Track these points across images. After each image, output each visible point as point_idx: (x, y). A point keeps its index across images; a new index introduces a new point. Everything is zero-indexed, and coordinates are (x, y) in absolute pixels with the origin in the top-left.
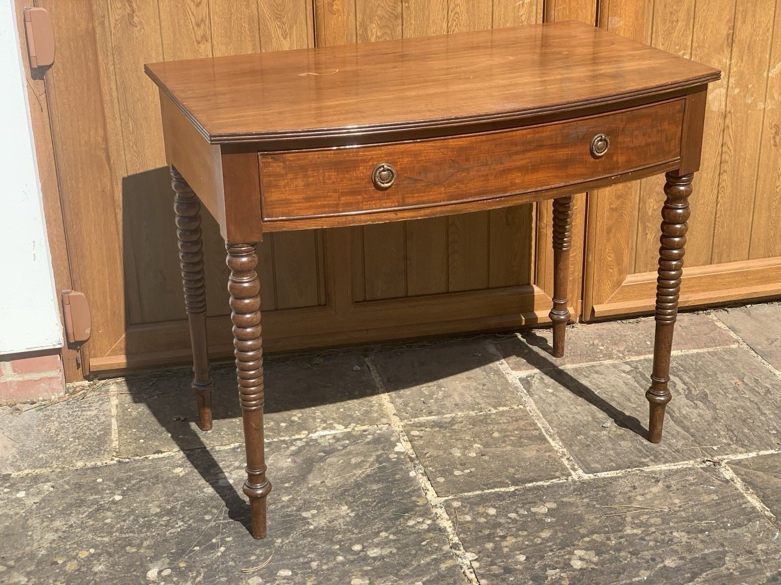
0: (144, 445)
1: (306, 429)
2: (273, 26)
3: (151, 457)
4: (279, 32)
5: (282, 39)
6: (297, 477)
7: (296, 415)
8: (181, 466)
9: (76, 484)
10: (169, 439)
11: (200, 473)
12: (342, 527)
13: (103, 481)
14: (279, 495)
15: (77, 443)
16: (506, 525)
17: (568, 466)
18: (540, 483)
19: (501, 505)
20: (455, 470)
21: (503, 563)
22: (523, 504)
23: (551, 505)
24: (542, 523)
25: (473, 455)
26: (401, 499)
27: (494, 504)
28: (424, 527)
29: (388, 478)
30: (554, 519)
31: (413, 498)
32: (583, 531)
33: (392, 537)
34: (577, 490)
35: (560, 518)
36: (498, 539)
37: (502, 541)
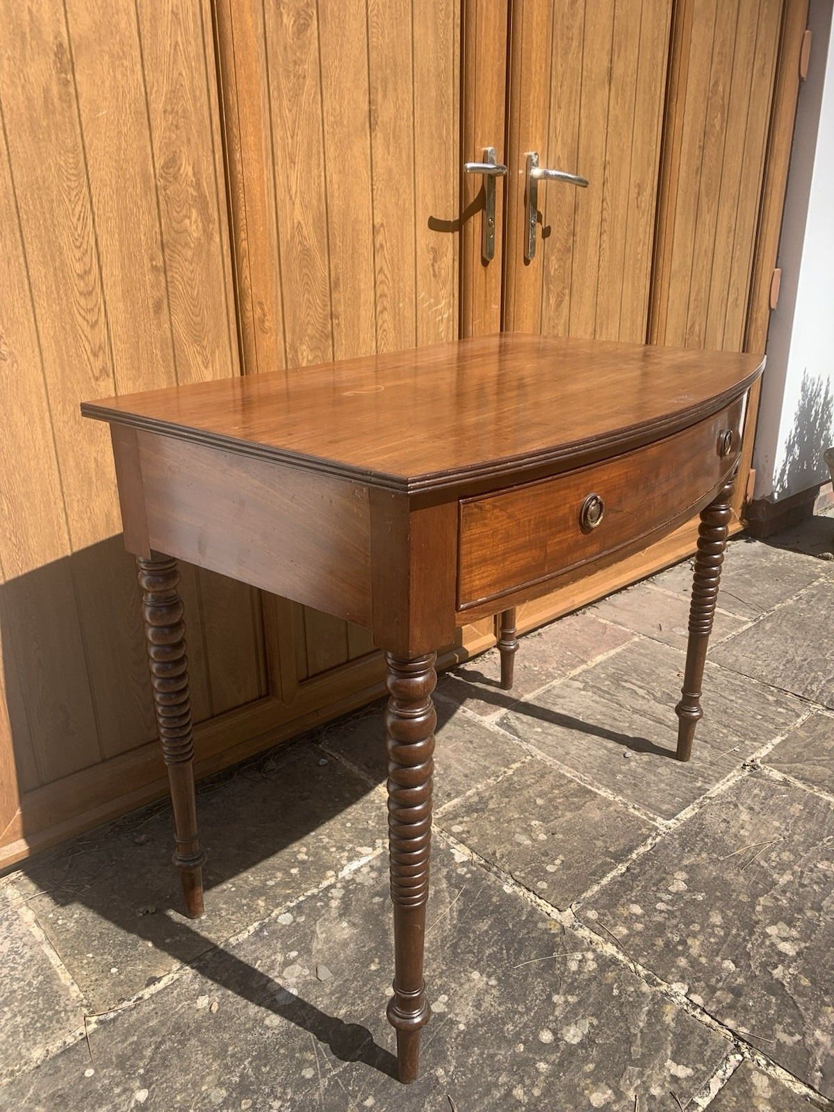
0: (122, 977)
1: (330, 868)
2: (191, 352)
3: (147, 993)
4: (199, 359)
5: (203, 369)
6: (375, 948)
7: (300, 850)
8: (202, 993)
9: (52, 1097)
10: (153, 953)
11: (239, 994)
12: (500, 1009)
13: (96, 1071)
14: (378, 989)
15: (9, 1015)
16: (668, 923)
17: (644, 817)
18: (642, 850)
19: (636, 896)
20: (544, 865)
21: (721, 984)
22: (654, 885)
23: (681, 875)
24: (699, 905)
25: (542, 837)
26: (528, 933)
27: (629, 897)
28: (592, 965)
29: (487, 907)
30: (704, 894)
31: (540, 925)
32: (744, 898)
33: (572, 999)
34: (683, 845)
35: (707, 890)
36: (680, 948)
37: (688, 949)
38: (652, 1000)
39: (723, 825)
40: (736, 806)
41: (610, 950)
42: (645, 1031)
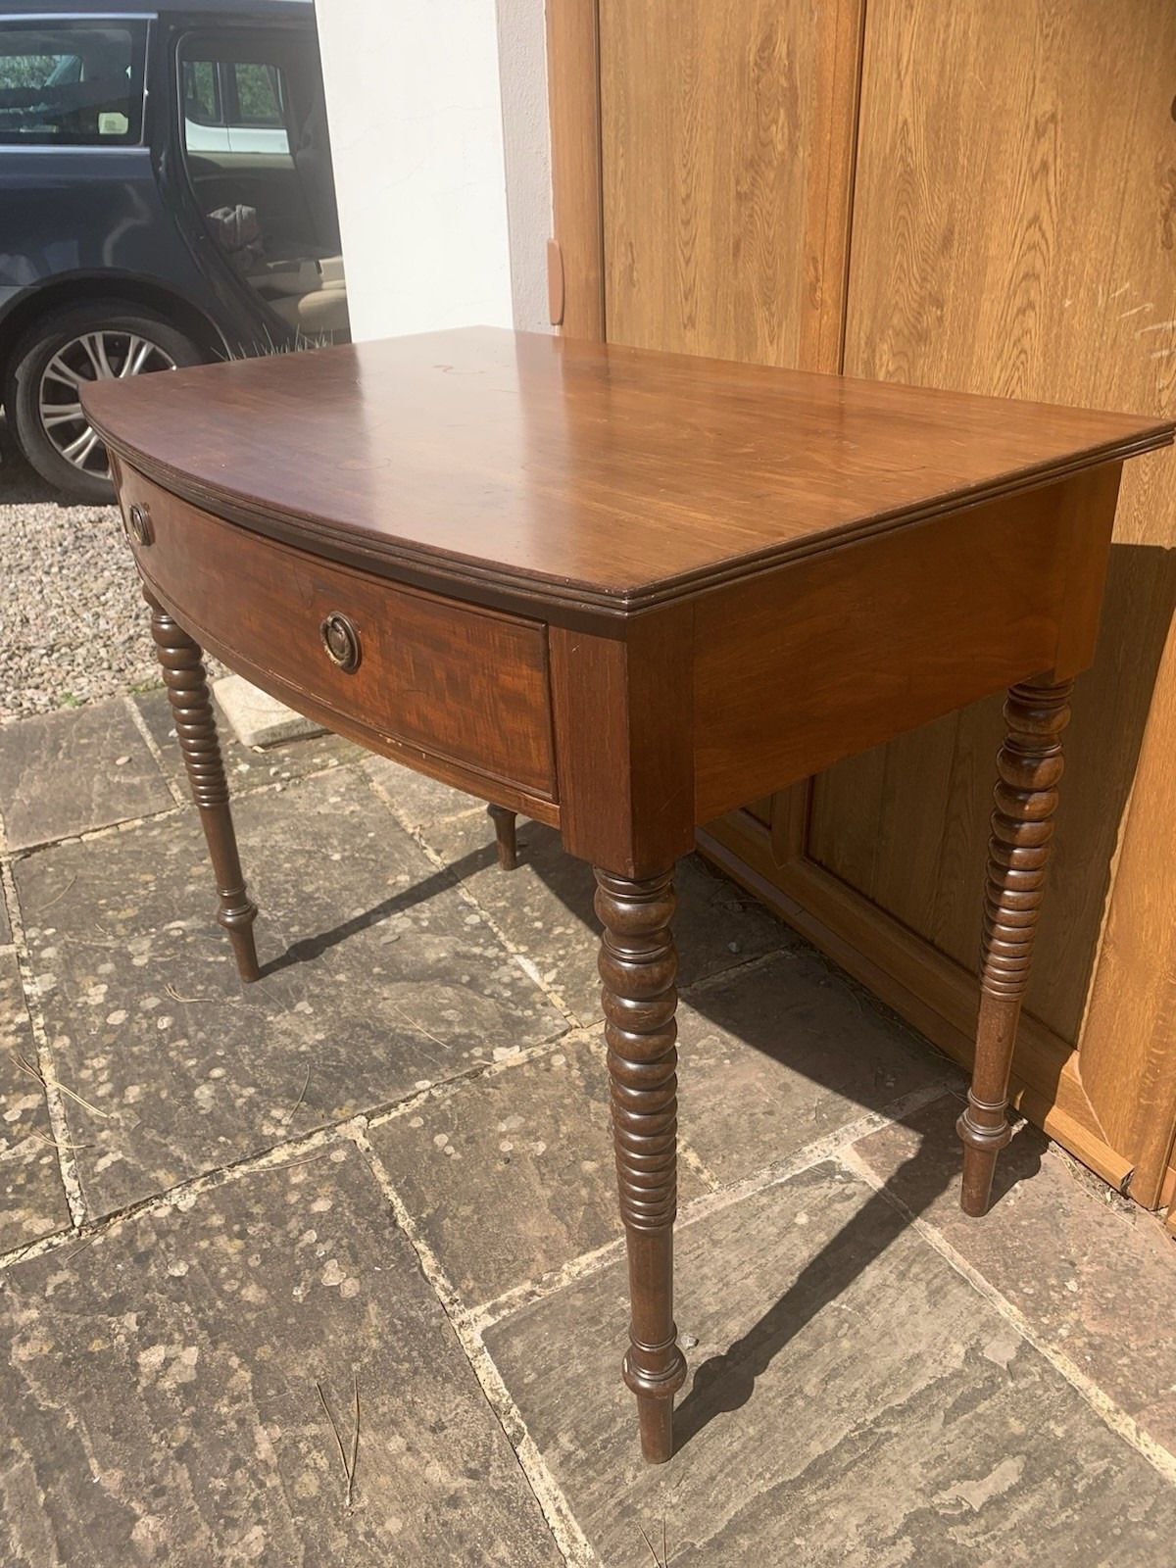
0: (451, 837)
3: (427, 851)
7: (569, 929)
16: (279, 1232)
17: (503, 1298)
18: (428, 1262)
19: (343, 1215)
20: (451, 1134)
21: (163, 1246)
22: (351, 1247)
23: (350, 1288)
24: (287, 1285)
25: (506, 1147)
26: (347, 1088)
27: (345, 1205)
28: (268, 1130)
29: (405, 1060)
30: (301, 1300)
31: (352, 1102)
32: (264, 1353)
33: (240, 1102)
34: (410, 1322)
35: (306, 1310)
36: (236, 1228)
37: (229, 1236)
38: (191, 1168)
39: (430, 1416)
40: (473, 1474)
41: (279, 1155)
42: (164, 1149)
